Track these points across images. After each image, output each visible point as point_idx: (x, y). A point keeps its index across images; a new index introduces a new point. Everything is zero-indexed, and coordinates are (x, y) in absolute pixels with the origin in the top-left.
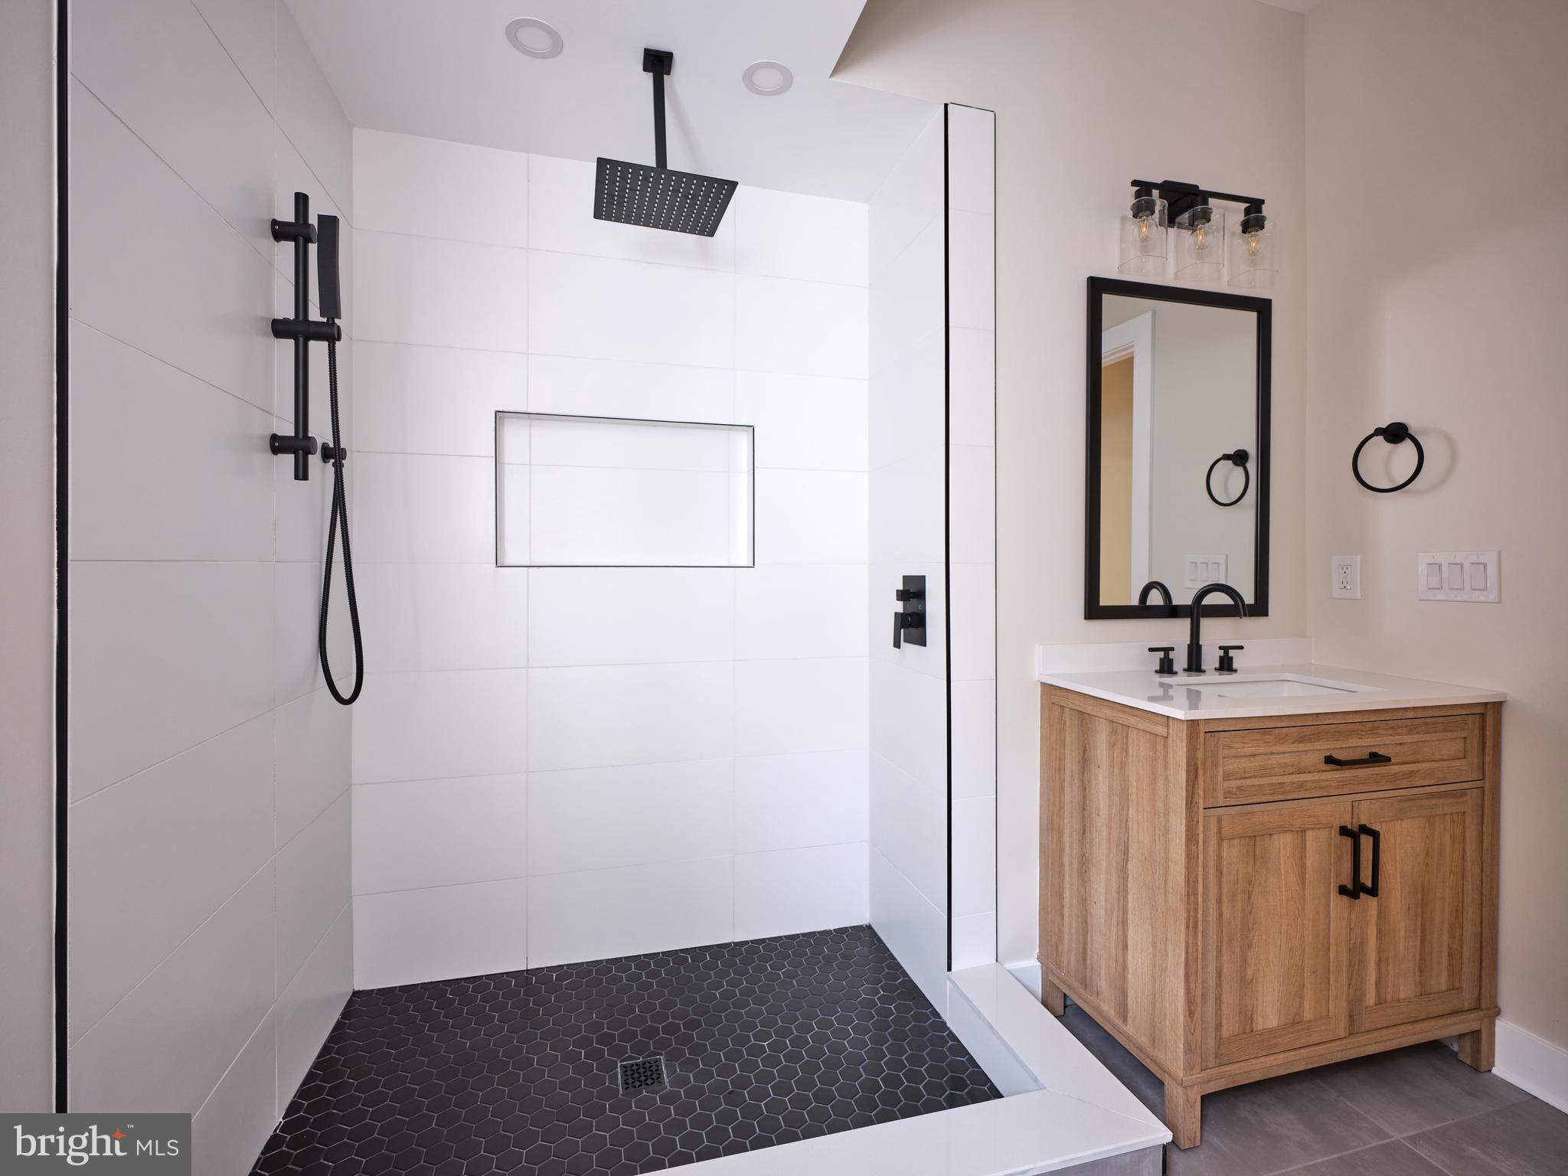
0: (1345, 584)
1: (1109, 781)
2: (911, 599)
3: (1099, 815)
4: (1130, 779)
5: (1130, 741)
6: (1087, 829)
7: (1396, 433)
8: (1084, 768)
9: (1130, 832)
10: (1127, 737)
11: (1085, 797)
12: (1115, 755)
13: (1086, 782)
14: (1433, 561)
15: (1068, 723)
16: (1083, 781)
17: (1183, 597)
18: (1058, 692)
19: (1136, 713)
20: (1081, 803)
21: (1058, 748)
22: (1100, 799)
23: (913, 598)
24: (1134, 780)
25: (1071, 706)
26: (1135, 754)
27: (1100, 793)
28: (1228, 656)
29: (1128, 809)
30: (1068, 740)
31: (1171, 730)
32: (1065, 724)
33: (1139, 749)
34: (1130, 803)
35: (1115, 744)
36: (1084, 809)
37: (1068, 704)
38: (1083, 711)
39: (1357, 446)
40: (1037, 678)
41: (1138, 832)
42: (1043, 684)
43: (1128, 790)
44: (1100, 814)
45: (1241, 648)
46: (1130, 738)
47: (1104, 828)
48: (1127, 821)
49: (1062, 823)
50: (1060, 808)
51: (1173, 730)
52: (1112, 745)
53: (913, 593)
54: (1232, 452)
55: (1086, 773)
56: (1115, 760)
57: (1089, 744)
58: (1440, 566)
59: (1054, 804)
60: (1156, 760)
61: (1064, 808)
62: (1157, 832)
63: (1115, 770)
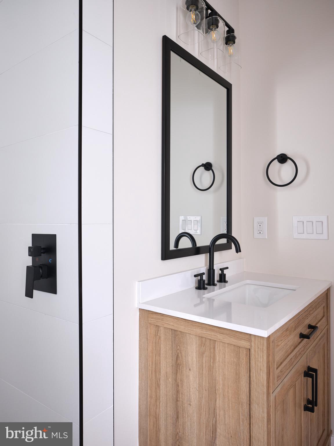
0: (260, 231)
1: (199, 380)
2: (42, 254)
3: (190, 405)
4: (217, 379)
5: (217, 351)
6: (180, 416)
7: (283, 159)
8: (177, 370)
9: (218, 417)
10: (214, 348)
11: (178, 392)
12: (204, 362)
13: (179, 381)
14: (301, 220)
15: (162, 338)
16: (176, 380)
17: (203, 241)
18: (155, 316)
19: (222, 331)
20: (175, 396)
21: (154, 356)
22: (191, 393)
23: (44, 253)
24: (221, 380)
25: (166, 326)
26: (221, 360)
27: (191, 389)
28: (223, 274)
29: (216, 400)
30: (162, 351)
31: (253, 344)
32: (160, 337)
33: (225, 357)
34: (218, 396)
35: (203, 353)
36: (177, 401)
37: (163, 325)
38: (176, 329)
39: (268, 164)
40: (137, 306)
41: (225, 418)
42: (141, 310)
43: (215, 387)
44: (192, 404)
45: (227, 268)
46: (216, 349)
47: (195, 414)
48: (215, 409)
49: (158, 411)
50: (156, 400)
51: (255, 343)
52: (201, 354)
53: (44, 249)
54: (204, 163)
55: (178, 374)
56: (204, 365)
57: (181, 353)
58: (303, 223)
59: (151, 397)
60: (239, 365)
61: (159, 399)
62: (241, 417)
63: (204, 372)
